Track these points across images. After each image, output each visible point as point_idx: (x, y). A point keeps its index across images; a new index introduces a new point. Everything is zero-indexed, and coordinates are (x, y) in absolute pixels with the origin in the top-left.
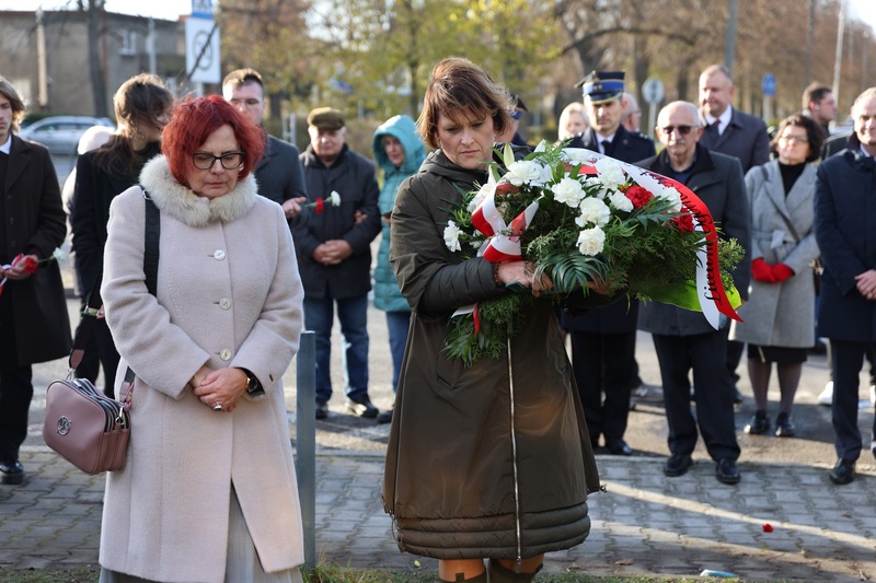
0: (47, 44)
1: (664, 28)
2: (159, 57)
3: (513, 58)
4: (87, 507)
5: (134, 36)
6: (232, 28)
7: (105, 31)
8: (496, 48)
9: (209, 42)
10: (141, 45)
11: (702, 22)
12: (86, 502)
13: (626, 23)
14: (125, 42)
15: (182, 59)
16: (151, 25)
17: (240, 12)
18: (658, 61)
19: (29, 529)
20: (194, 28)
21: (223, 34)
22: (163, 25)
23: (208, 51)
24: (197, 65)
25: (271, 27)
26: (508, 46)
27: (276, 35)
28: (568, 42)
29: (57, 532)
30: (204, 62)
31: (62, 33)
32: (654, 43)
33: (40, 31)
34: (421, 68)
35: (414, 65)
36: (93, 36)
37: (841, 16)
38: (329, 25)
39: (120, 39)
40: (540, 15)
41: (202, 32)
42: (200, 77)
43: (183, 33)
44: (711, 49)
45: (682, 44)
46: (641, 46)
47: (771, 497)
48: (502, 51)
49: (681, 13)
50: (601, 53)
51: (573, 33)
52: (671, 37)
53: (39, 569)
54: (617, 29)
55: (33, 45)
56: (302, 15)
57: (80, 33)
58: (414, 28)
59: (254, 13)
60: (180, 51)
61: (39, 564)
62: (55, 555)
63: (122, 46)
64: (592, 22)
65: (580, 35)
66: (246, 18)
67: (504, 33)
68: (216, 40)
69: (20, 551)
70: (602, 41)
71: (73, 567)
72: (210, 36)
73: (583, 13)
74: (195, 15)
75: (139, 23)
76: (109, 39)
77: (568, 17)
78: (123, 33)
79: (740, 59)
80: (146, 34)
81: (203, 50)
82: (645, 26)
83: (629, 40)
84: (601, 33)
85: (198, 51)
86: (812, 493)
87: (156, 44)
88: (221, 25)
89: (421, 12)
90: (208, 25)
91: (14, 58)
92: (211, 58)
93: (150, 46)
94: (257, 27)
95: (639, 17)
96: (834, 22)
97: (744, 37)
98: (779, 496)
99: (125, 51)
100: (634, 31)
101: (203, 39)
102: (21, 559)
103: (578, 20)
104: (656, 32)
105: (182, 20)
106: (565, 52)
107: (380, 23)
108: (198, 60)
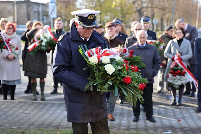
0: (17, 8)
1: (158, 7)
2: (43, 12)
3: (123, 13)
4: (26, 114)
5: (37, 7)
6: (59, 5)
7: (30, 5)
8: (119, 11)
9: (54, 9)
10: (38, 9)
11: (167, 6)
12: (26, 113)
13: (149, 6)
15: (48, 12)
16: (41, 5)
18: (156, 14)
19: (13, 119)
20: (51, 6)
21: (57, 7)
22: (43, 5)
23: (54, 11)
24: (51, 14)
25: (68, 5)
26: (122, 10)
27: (69, 7)
28: (135, 10)
29: (19, 120)
30: (53, 13)
31: (21, 6)
32: (156, 10)
33: (15, 6)
34: (102, 15)
36: (28, 6)
37: (199, 5)
38: (81, 5)
39: (33, 8)
40: (130, 3)
41: (52, 6)
42: (52, 16)
43: (48, 6)
44: (169, 12)
45: (162, 10)
46: (152, 11)
47: (183, 115)
49: (162, 3)
50: (143, 12)
51: (137, 8)
52: (160, 9)
53: (15, 128)
54: (147, 7)
55: (14, 9)
56: (75, 3)
57: (24, 6)
58: (101, 6)
59: (64, 2)
60: (47, 10)
61: (15, 127)
62: (19, 125)
64: (142, 5)
65: (139, 8)
66: (62, 3)
67: (122, 7)
68: (56, 8)
69: (11, 124)
70: (144, 10)
71: (23, 128)
72: (54, 7)
73: (140, 3)
74: (51, 2)
75: (38, 4)
76: (31, 7)
77: (136, 4)
78: (34, 6)
79: (175, 14)
80: (39, 6)
81: (53, 10)
82: (154, 6)
83: (150, 10)
84: (143, 8)
86: (192, 114)
87: (42, 9)
88: (57, 4)
89: (103, 2)
90: (54, 5)
91: (9, 11)
92: (54, 12)
93: (40, 9)
94: (65, 5)
95: (152, 4)
96: (197, 6)
97: (176, 9)
98: (185, 115)
99: (35, 10)
100: (151, 7)
101: (53, 8)
102: (11, 126)
103: (138, 5)
104: (156, 8)
105: (48, 3)
106: (135, 12)
107: (93, 5)
108: (52, 12)
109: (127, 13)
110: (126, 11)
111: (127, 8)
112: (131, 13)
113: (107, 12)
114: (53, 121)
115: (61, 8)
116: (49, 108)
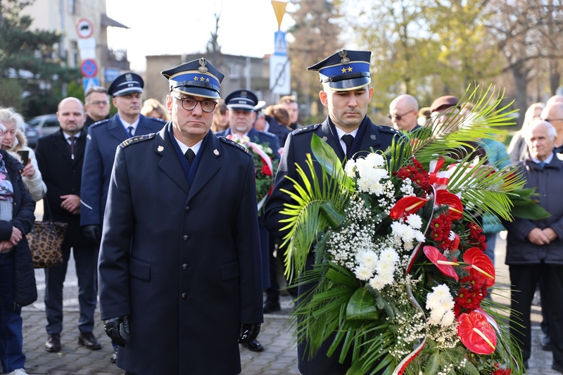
2: (253, 79)
3: (471, 75)
5: (238, 67)
6: (295, 60)
7: (221, 64)
8: (460, 69)
9: (283, 70)
10: (242, 72)
13: (545, 52)
14: (232, 71)
15: (268, 80)
16: (248, 60)
17: (300, 51)
20: (277, 63)
21: (291, 65)
22: (255, 61)
23: (283, 75)
24: (276, 84)
26: (467, 67)
28: (506, 65)
30: (280, 82)
34: (412, 82)
35: (407, 80)
39: (229, 69)
40: (489, 47)
41: (279, 64)
42: (277, 91)
43: (268, 65)
46: (554, 66)
48: (463, 70)
50: (528, 70)
51: (510, 58)
54: (539, 55)
58: (408, 57)
60: (265, 75)
63: (230, 73)
64: (522, 52)
65: (514, 60)
66: (303, 55)
67: (465, 59)
68: (288, 69)
70: (529, 64)
72: (284, 66)
73: (516, 46)
74: (277, 54)
75: (241, 60)
76: (223, 69)
77: (507, 48)
78: (231, 65)
80: (244, 65)
81: (280, 75)
82: (556, 53)
83: (547, 63)
84: (528, 59)
85: (277, 75)
87: (252, 71)
88: (290, 59)
89: (413, 47)
90: (283, 60)
92: (284, 79)
93: (247, 72)
95: (554, 47)
99: (232, 76)
100: (551, 57)
101: (280, 68)
103: (513, 49)
105: (267, 57)
106: (505, 71)
107: (385, 55)
108: (277, 80)
109: (480, 75)
110: (476, 69)
111: (482, 60)
112: (493, 75)
113: (425, 72)
114: (288, 366)
115: (302, 67)
116: (276, 334)
